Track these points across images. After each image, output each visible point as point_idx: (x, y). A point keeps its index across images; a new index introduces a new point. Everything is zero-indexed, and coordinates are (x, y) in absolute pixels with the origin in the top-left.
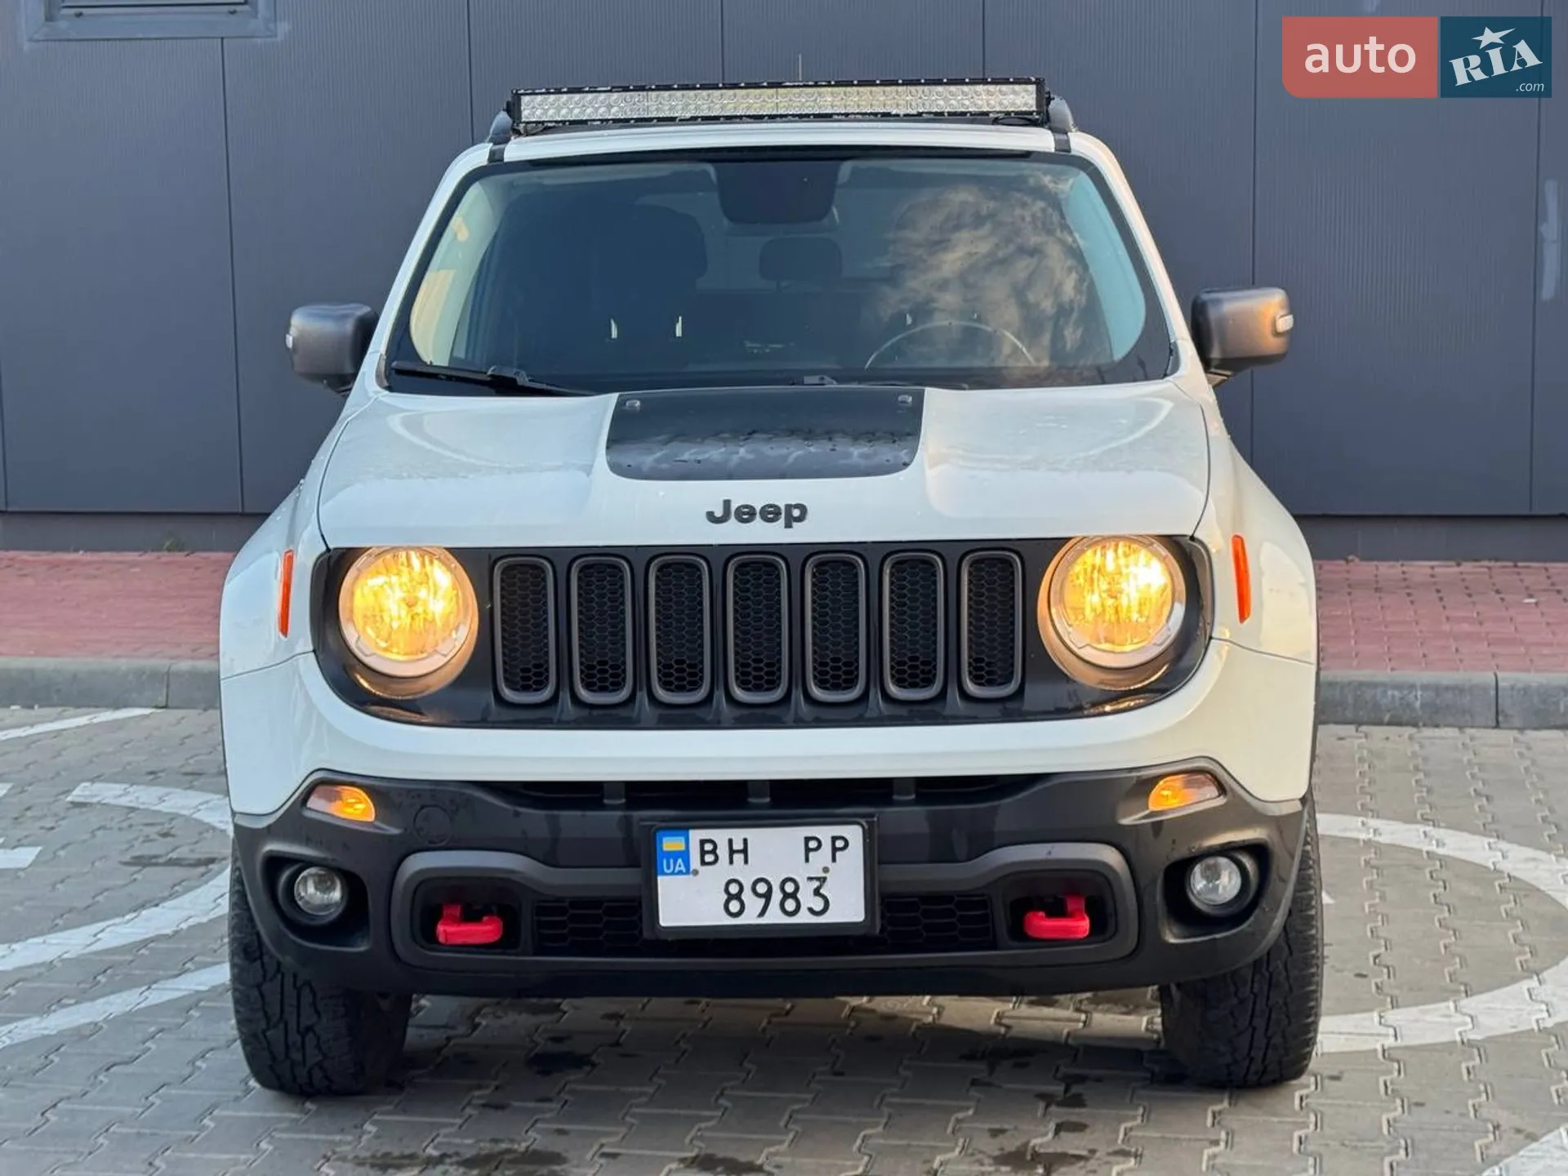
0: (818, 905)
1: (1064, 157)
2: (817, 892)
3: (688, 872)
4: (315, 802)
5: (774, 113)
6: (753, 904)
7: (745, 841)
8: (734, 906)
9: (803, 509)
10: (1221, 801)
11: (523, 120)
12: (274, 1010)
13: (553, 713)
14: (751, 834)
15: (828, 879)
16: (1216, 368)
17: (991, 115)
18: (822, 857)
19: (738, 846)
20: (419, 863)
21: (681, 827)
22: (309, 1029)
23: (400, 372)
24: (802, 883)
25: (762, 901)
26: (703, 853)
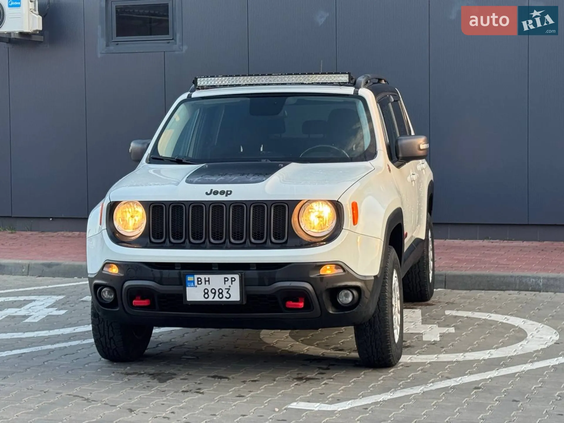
0: (228, 296)
1: (356, 96)
2: (228, 292)
3: (194, 286)
4: (105, 269)
5: (270, 83)
6: (211, 295)
7: (209, 278)
8: (206, 296)
9: (231, 192)
10: (344, 274)
11: (198, 85)
12: (102, 332)
13: (164, 245)
14: (211, 276)
15: (230, 289)
16: (401, 160)
17: (334, 83)
18: (229, 283)
19: (207, 279)
20: (127, 284)
21: (193, 274)
22: (112, 338)
23: (153, 158)
24: (224, 289)
25: (213, 295)
26: (198, 281)
